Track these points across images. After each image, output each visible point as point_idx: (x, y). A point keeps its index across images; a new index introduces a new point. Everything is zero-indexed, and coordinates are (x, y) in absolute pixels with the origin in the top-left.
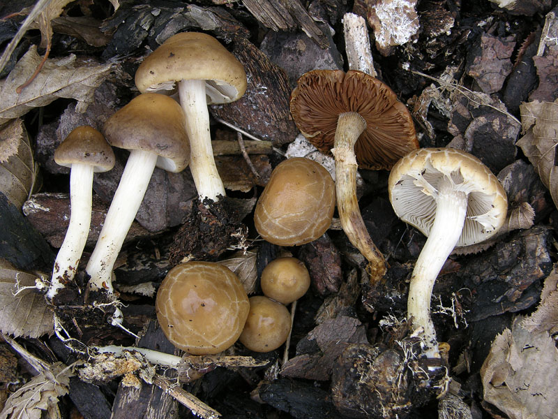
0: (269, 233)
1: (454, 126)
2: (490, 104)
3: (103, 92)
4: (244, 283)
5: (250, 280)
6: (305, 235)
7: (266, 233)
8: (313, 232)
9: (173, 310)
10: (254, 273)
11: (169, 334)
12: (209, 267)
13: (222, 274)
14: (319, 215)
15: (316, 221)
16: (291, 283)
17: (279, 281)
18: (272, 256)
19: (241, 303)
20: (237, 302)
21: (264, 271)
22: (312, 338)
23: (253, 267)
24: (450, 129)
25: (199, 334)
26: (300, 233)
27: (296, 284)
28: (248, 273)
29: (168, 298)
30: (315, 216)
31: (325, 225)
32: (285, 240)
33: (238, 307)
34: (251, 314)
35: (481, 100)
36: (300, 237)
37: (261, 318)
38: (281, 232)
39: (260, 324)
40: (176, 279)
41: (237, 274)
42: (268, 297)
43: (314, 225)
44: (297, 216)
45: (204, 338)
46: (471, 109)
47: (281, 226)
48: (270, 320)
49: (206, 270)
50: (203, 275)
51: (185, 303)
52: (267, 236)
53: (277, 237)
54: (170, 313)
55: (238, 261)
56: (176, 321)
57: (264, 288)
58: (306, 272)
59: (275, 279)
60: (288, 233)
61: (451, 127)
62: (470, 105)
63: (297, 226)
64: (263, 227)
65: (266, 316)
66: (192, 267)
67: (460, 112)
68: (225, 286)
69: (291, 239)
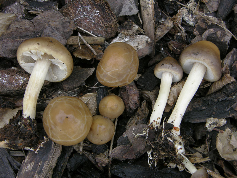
0: (105, 80)
1: (197, 31)
2: (217, 23)
4: (90, 110)
5: (93, 108)
6: (123, 81)
7: (103, 80)
8: (128, 79)
9: (51, 121)
10: (96, 105)
11: (49, 134)
12: (70, 98)
13: (77, 102)
14: (131, 70)
15: (129, 73)
16: (115, 107)
17: (108, 106)
18: (104, 95)
19: (88, 118)
20: (85, 116)
21: (100, 102)
22: (125, 136)
23: (95, 101)
25: (65, 134)
26: (121, 80)
27: (117, 108)
28: (92, 104)
29: (49, 115)
30: (129, 70)
31: (134, 75)
32: (113, 83)
33: (86, 119)
34: (93, 124)
35: (212, 21)
36: (121, 82)
37: (98, 126)
38: (111, 79)
39: (98, 129)
40: (53, 105)
41: (87, 104)
42: (102, 116)
43: (128, 75)
44: (120, 70)
45: (68, 135)
47: (111, 76)
48: (103, 127)
49: (68, 100)
50: (67, 102)
51: (58, 117)
52: (103, 82)
53: (109, 82)
54: (50, 123)
55: (87, 98)
56: (53, 127)
57: (100, 111)
58: (122, 102)
59: (106, 106)
60: (115, 79)
61: (195, 32)
62: (206, 23)
63: (119, 76)
64: (101, 77)
65: (101, 125)
66: (61, 99)
67: (201, 25)
68: (79, 108)
69: (117, 83)
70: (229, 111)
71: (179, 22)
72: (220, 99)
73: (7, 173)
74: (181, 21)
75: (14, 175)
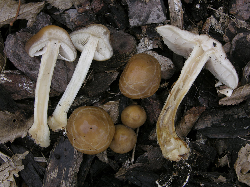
0: (127, 92)
2: (246, 27)
3: (43, 19)
4: (112, 118)
5: (115, 116)
6: (145, 93)
7: (125, 92)
8: (150, 92)
9: (75, 131)
10: (118, 113)
11: (73, 143)
12: (94, 109)
13: (101, 112)
14: (153, 83)
15: (151, 86)
16: (137, 118)
17: (130, 117)
18: (127, 104)
19: (110, 128)
20: (109, 127)
21: (123, 112)
22: (146, 155)
23: (117, 109)
24: (224, 38)
25: (89, 144)
26: (143, 93)
27: (139, 118)
28: (114, 113)
29: (73, 124)
30: (151, 83)
32: (135, 96)
33: (109, 130)
34: (115, 134)
35: (242, 24)
36: (143, 95)
37: (121, 136)
38: (133, 92)
39: (120, 139)
40: (77, 115)
41: (109, 113)
42: (124, 125)
43: (150, 88)
44: (142, 83)
45: (91, 145)
46: (236, 28)
47: (133, 89)
48: (125, 137)
49: (92, 110)
50: (91, 113)
51: (82, 127)
52: (126, 94)
53: (131, 94)
54: (74, 133)
55: (109, 106)
56: (77, 136)
57: (123, 121)
58: (144, 112)
59: (128, 116)
60: (137, 92)
61: (225, 37)
62: (236, 26)
63: (142, 89)
64: (124, 89)
65: (123, 135)
67: (230, 29)
68: (103, 119)
69: (138, 95)
70: (247, 129)
71: (207, 30)
72: (240, 116)
73: (33, 179)
74: (209, 29)
75: (40, 181)
